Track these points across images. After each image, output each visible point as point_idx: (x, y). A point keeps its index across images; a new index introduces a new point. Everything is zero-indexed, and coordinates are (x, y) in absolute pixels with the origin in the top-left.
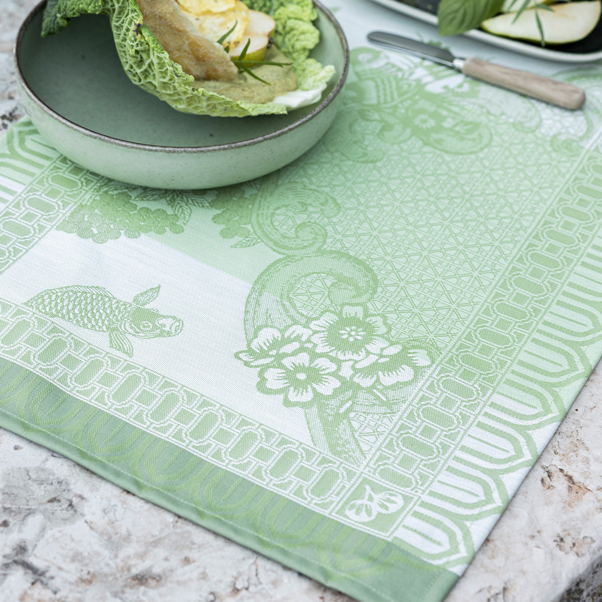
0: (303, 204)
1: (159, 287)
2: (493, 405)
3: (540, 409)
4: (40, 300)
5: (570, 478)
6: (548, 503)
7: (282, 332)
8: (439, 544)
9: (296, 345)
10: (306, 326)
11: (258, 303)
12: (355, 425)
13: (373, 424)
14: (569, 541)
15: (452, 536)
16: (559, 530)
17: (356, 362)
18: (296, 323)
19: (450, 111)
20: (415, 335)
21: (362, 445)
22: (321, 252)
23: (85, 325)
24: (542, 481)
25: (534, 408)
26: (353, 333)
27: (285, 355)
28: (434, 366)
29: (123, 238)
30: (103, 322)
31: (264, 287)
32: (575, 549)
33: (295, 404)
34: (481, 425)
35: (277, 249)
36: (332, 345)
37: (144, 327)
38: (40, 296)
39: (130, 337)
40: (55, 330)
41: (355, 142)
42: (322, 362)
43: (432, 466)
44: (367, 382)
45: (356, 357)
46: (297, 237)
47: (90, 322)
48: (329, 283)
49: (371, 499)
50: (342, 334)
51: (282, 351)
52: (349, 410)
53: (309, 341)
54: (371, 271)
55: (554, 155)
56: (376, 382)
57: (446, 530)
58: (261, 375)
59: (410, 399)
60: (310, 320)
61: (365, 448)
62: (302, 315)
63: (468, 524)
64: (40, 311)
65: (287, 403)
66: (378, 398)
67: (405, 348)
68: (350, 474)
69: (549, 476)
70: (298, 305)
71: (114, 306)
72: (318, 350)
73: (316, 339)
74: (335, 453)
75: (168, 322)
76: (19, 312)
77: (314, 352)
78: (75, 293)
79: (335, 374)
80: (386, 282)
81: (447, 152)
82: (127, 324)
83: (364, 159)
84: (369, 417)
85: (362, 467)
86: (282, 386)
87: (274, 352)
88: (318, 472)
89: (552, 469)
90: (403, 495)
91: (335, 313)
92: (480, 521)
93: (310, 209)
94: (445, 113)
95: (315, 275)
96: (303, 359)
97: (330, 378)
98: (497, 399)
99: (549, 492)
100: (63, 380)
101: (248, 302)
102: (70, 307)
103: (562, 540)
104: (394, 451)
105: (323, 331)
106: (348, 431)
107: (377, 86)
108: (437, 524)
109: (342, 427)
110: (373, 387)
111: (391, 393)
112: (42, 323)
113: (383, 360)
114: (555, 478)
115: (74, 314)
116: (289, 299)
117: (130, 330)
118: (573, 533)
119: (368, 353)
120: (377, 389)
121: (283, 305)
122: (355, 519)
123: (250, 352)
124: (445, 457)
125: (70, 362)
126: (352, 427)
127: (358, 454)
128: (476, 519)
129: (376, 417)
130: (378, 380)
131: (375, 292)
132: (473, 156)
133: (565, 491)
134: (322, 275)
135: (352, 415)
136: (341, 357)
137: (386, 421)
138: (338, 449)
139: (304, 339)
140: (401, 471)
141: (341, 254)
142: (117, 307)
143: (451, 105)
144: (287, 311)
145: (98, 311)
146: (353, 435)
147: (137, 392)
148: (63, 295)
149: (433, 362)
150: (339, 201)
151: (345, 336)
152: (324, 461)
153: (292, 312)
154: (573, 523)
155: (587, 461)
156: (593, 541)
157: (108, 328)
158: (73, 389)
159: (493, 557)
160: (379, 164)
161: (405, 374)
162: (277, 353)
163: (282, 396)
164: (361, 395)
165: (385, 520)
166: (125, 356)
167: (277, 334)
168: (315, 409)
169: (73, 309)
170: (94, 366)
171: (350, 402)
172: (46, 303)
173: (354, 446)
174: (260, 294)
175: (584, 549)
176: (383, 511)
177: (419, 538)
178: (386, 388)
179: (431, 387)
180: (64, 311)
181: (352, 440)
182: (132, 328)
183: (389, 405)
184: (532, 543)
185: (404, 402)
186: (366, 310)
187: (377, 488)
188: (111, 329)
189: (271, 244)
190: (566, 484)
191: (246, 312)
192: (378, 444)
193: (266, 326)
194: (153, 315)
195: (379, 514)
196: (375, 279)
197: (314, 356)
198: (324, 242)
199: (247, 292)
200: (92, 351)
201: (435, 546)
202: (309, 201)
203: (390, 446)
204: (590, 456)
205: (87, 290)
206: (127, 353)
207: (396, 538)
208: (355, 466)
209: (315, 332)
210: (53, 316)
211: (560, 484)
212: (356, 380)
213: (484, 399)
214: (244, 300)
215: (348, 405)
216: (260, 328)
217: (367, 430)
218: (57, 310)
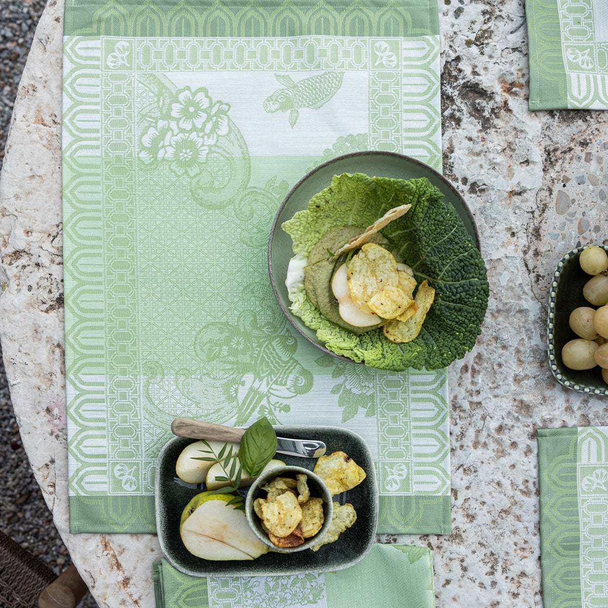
0: (260, 231)
1: (292, 128)
2: (97, 147)
3: (75, 156)
4: (338, 79)
5: (45, 125)
6: (48, 105)
7: (219, 136)
8: (80, 49)
9: (207, 131)
10: (209, 146)
11: (241, 147)
12: (151, 94)
13: (144, 100)
14: (31, 92)
15: (77, 56)
16: (37, 94)
17: (173, 135)
18: (215, 145)
19: (229, 363)
20: (156, 173)
21: (143, 86)
22: (231, 202)
23: (308, 80)
24: (56, 116)
25: (79, 157)
26: (186, 155)
27: (207, 121)
28: (137, 156)
29: (331, 147)
30: (303, 89)
31: (244, 159)
32: (27, 90)
33: (184, 90)
34: (97, 131)
35: (254, 190)
36: (191, 141)
37: (282, 98)
38: (340, 81)
39: (285, 87)
40: (318, 66)
41: (263, 299)
42: (188, 126)
43: (106, 93)
44: (161, 123)
45: (175, 138)
46: (249, 205)
47: (308, 84)
48: (216, 183)
49: (122, 58)
50: (191, 151)
51: (211, 123)
52: (158, 101)
53: (203, 137)
54: (201, 204)
55: (156, 358)
56: (156, 127)
57: (81, 57)
58: (211, 100)
59: (136, 127)
60: (210, 152)
61: (140, 85)
62: (216, 152)
63: (74, 66)
64: (333, 72)
65: (188, 88)
66: (150, 117)
67: (156, 159)
68: (139, 68)
69: (54, 121)
70: (221, 158)
71: (304, 101)
72: (194, 134)
73: (200, 140)
74: (151, 75)
75: (274, 108)
76: (342, 66)
77: (196, 131)
78: (326, 95)
79: (178, 120)
80: (190, 201)
81: (212, 324)
82: (291, 94)
83: (251, 287)
84: (148, 103)
85: (136, 75)
86: (196, 97)
87: (214, 119)
88: (153, 60)
89: (55, 126)
90: (110, 69)
91: (201, 163)
92: (69, 71)
93: (255, 230)
94: (231, 358)
95: (225, 183)
96: (199, 123)
97: (179, 116)
98: (98, 153)
99: (51, 112)
100: (295, 42)
101: (245, 143)
102: (322, 85)
103: (34, 90)
104: (127, 91)
105: (200, 148)
106: (152, 89)
107: (280, 358)
108: (87, 58)
109: (156, 90)
110: (156, 123)
111: (146, 124)
112: (327, 66)
113: (161, 144)
114: (52, 122)
115: (318, 82)
116: (228, 159)
117: (286, 91)
118: (31, 97)
119: (170, 145)
120: (154, 123)
121: (228, 153)
122: (122, 42)
123: (225, 113)
124: (104, 101)
125: (299, 55)
126: (152, 92)
127: (142, 80)
128: (71, 71)
129: (145, 105)
130: (156, 128)
131: (191, 190)
132: (198, 329)
133: (44, 117)
134: (222, 186)
135: (156, 99)
136: (181, 135)
137: (139, 106)
138: (151, 78)
139: (206, 137)
140: (118, 82)
141: (221, 207)
142: (302, 102)
143: (232, 369)
144: (224, 150)
145: (309, 93)
146: (149, 88)
147: (258, 55)
148: (331, 90)
149: (138, 157)
150: (244, 245)
151: (188, 151)
152: (154, 68)
153: (220, 151)
154: (33, 101)
155: (41, 138)
156: (21, 99)
157: (297, 86)
158: (287, 40)
159: (56, 60)
160: (241, 288)
161: (146, 140)
162: (212, 120)
163: (193, 91)
164: (158, 114)
165: (110, 49)
166: (278, 73)
167: (220, 133)
168: (174, 92)
169: (320, 85)
170: (288, 60)
171: (161, 106)
172: (335, 80)
173: (146, 83)
174: (242, 153)
175: (23, 92)
176: (113, 54)
177: (90, 46)
178: (150, 126)
179: (130, 139)
180: (323, 80)
181: (148, 85)
182: (287, 93)
183: (143, 117)
184: (44, 78)
185: (138, 123)
186: (188, 175)
187: (123, 67)
188: (295, 87)
189: (259, 191)
190: (45, 122)
191: (242, 137)
192: (136, 91)
193: (227, 135)
194: (283, 107)
195: (114, 52)
196: (196, 200)
197: (194, 129)
198: (234, 210)
199: (250, 150)
200: (295, 67)
201: (82, 46)
202: (259, 235)
203: (130, 92)
204: (41, 142)
205: (323, 102)
206: (278, 76)
207: (99, 39)
208: (139, 73)
209: (203, 145)
210: (325, 73)
211: (48, 120)
212: (166, 122)
213: (104, 148)
214: (247, 143)
215: (161, 104)
216: (230, 131)
217: (144, 95)
218: (326, 78)
